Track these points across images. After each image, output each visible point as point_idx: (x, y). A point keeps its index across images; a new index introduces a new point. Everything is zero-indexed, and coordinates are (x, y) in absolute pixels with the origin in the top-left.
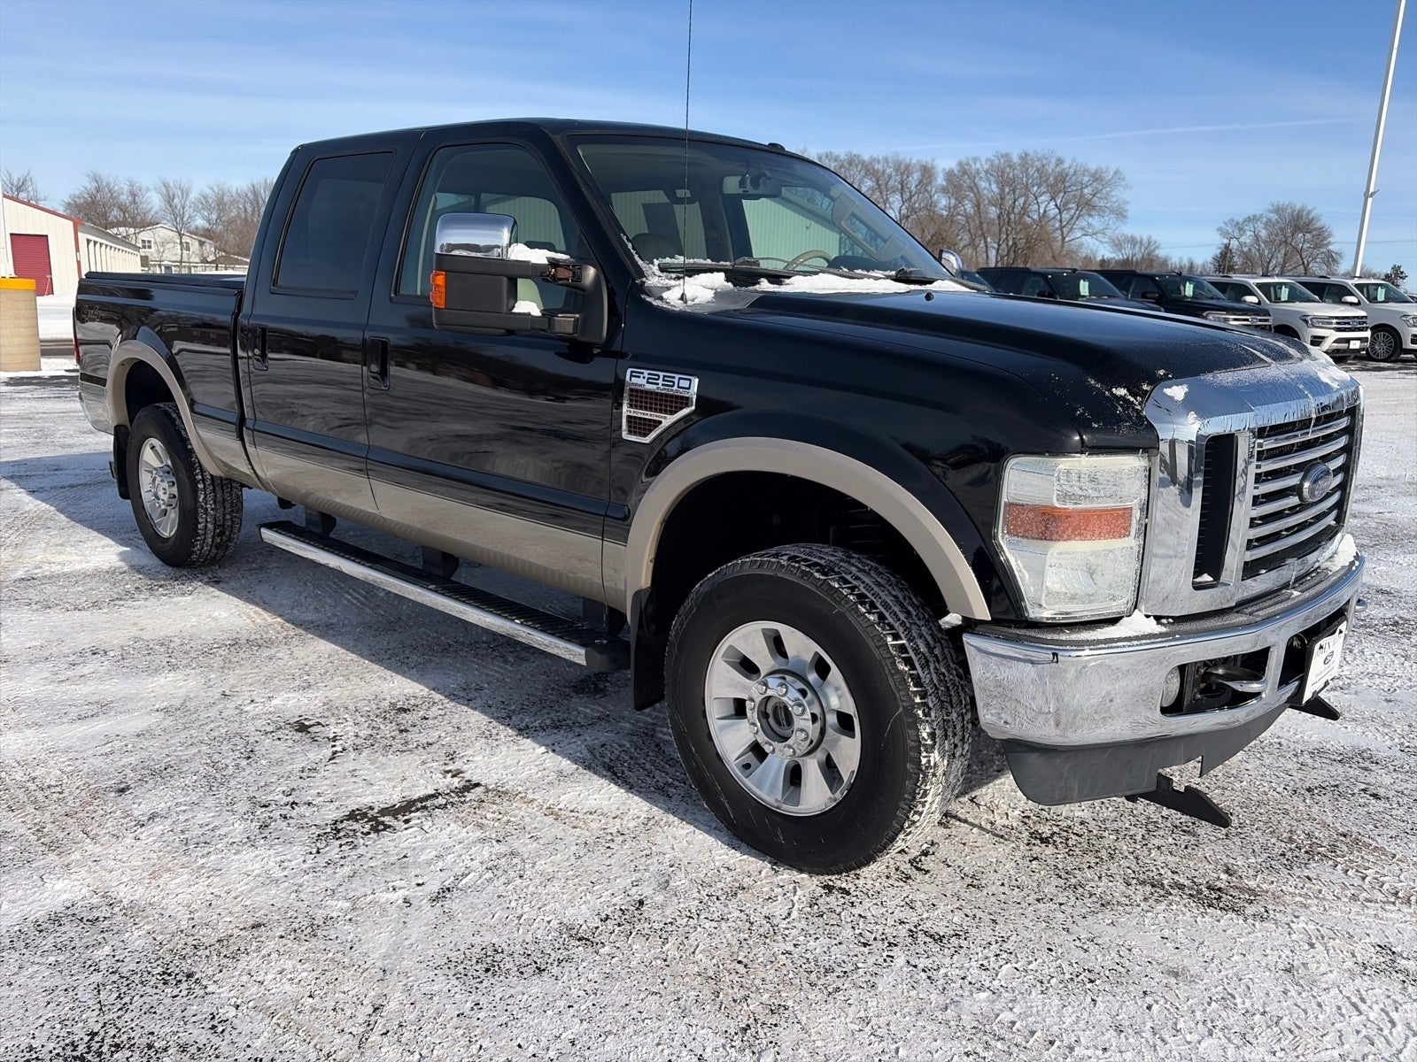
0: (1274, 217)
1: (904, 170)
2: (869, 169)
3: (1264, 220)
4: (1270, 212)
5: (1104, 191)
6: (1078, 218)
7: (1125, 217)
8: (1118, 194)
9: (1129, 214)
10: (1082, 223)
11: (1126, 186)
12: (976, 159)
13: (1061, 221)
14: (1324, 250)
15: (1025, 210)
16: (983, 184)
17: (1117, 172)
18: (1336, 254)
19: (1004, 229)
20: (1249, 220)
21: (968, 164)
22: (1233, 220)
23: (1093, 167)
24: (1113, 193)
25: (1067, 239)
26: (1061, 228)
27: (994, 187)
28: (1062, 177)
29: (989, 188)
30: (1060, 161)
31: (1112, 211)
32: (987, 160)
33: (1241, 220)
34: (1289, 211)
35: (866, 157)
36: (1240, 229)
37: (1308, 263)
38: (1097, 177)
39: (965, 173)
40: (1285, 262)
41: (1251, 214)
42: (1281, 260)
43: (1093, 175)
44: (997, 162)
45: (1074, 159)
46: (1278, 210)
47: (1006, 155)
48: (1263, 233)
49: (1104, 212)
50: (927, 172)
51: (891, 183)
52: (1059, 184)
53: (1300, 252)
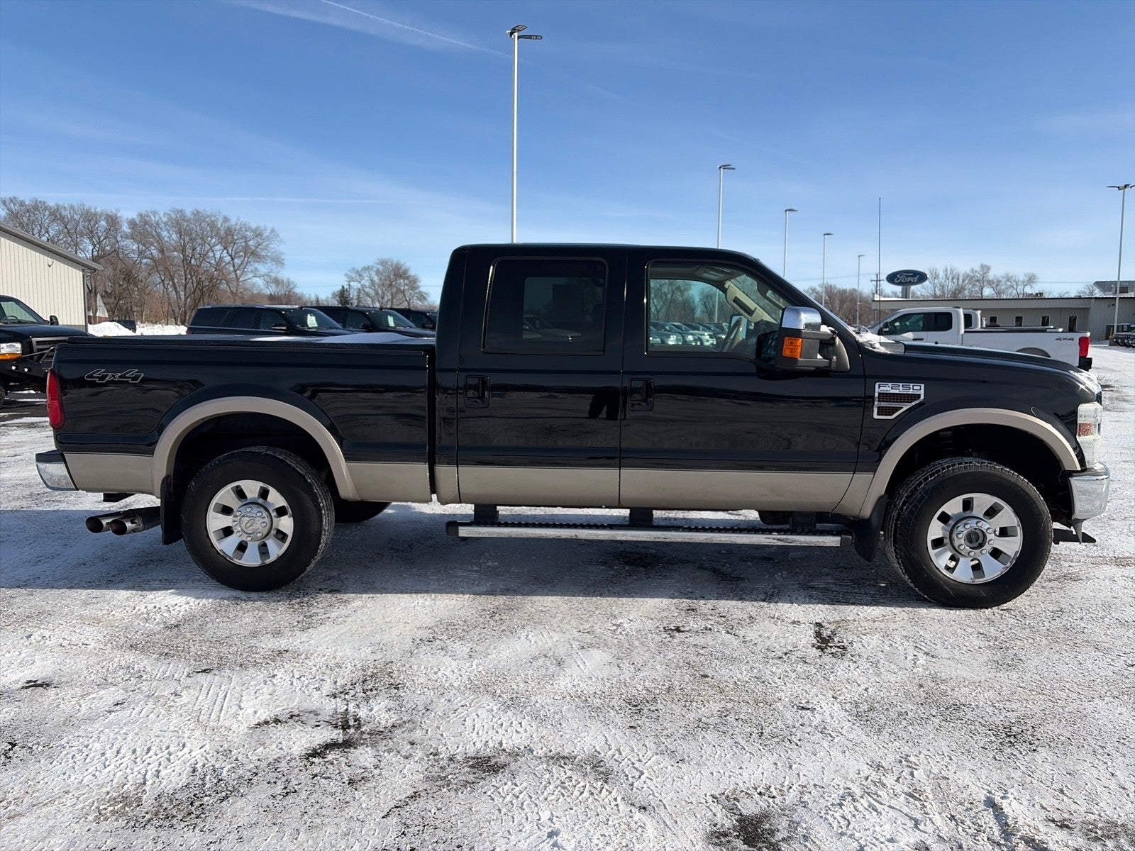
0: (381, 268)
1: (90, 217)
2: (56, 215)
3: (375, 269)
4: (378, 264)
5: (264, 244)
6: (247, 263)
7: (283, 264)
8: (274, 246)
9: (285, 262)
10: (250, 268)
11: (281, 241)
12: (155, 213)
13: (234, 266)
14: (417, 291)
15: (204, 256)
16: (165, 234)
17: (273, 231)
18: (425, 294)
19: (188, 272)
20: (367, 269)
21: (147, 216)
22: (354, 269)
23: (254, 226)
24: (272, 246)
25: (241, 279)
26: (235, 271)
27: (174, 236)
28: (229, 232)
29: (171, 237)
30: (226, 219)
31: (272, 260)
32: (165, 214)
33: (360, 269)
34: (390, 264)
35: (52, 204)
36: (360, 275)
37: (410, 300)
38: (258, 234)
39: (146, 223)
40: (392, 299)
41: (366, 265)
42: (390, 297)
43: (254, 231)
44: (173, 215)
45: (238, 219)
46: (383, 263)
47: (181, 211)
48: (376, 279)
49: (267, 260)
50: (113, 221)
51: (81, 227)
52: (228, 237)
53: (403, 292)
